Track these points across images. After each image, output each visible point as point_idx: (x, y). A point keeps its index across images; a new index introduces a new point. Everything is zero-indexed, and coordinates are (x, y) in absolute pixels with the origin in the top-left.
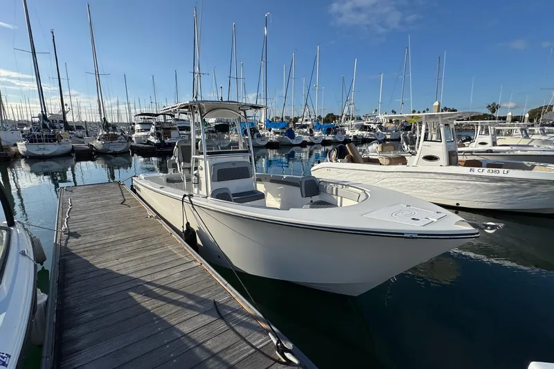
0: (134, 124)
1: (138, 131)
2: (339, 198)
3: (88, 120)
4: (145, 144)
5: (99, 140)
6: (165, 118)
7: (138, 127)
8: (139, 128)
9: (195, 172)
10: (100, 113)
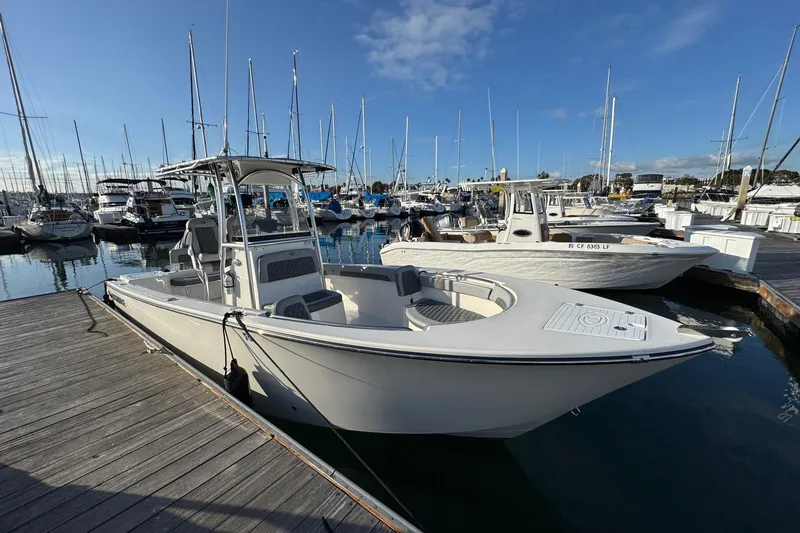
0: (97, 195)
1: (105, 205)
2: (454, 295)
3: (10, 190)
4: (119, 225)
5: (32, 220)
6: (150, 186)
7: (103, 199)
8: (107, 201)
9: (227, 269)
10: (32, 178)
